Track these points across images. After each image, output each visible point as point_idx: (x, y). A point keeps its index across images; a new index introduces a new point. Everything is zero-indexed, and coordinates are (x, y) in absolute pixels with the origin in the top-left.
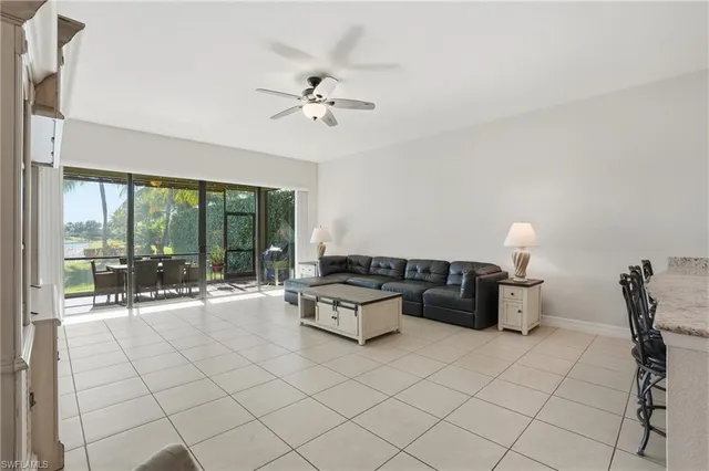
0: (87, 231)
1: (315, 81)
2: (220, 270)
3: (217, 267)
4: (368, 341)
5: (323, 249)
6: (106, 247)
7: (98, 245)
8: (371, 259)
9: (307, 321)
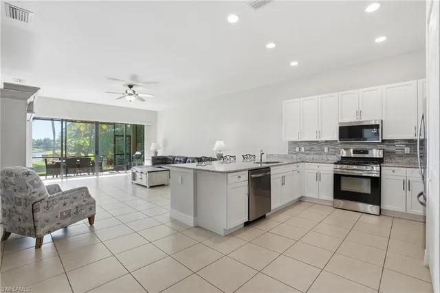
0: (44, 144)
1: (131, 87)
2: (111, 164)
3: (110, 163)
4: (151, 187)
5: (156, 153)
6: (54, 153)
7: (50, 153)
8: (175, 157)
9: (134, 182)
